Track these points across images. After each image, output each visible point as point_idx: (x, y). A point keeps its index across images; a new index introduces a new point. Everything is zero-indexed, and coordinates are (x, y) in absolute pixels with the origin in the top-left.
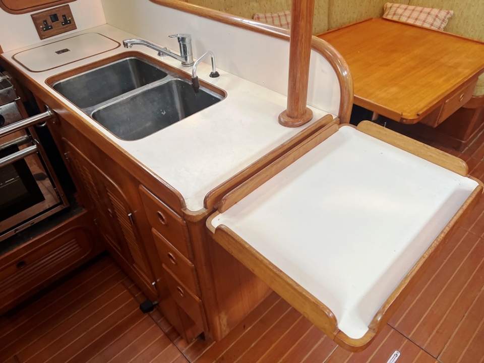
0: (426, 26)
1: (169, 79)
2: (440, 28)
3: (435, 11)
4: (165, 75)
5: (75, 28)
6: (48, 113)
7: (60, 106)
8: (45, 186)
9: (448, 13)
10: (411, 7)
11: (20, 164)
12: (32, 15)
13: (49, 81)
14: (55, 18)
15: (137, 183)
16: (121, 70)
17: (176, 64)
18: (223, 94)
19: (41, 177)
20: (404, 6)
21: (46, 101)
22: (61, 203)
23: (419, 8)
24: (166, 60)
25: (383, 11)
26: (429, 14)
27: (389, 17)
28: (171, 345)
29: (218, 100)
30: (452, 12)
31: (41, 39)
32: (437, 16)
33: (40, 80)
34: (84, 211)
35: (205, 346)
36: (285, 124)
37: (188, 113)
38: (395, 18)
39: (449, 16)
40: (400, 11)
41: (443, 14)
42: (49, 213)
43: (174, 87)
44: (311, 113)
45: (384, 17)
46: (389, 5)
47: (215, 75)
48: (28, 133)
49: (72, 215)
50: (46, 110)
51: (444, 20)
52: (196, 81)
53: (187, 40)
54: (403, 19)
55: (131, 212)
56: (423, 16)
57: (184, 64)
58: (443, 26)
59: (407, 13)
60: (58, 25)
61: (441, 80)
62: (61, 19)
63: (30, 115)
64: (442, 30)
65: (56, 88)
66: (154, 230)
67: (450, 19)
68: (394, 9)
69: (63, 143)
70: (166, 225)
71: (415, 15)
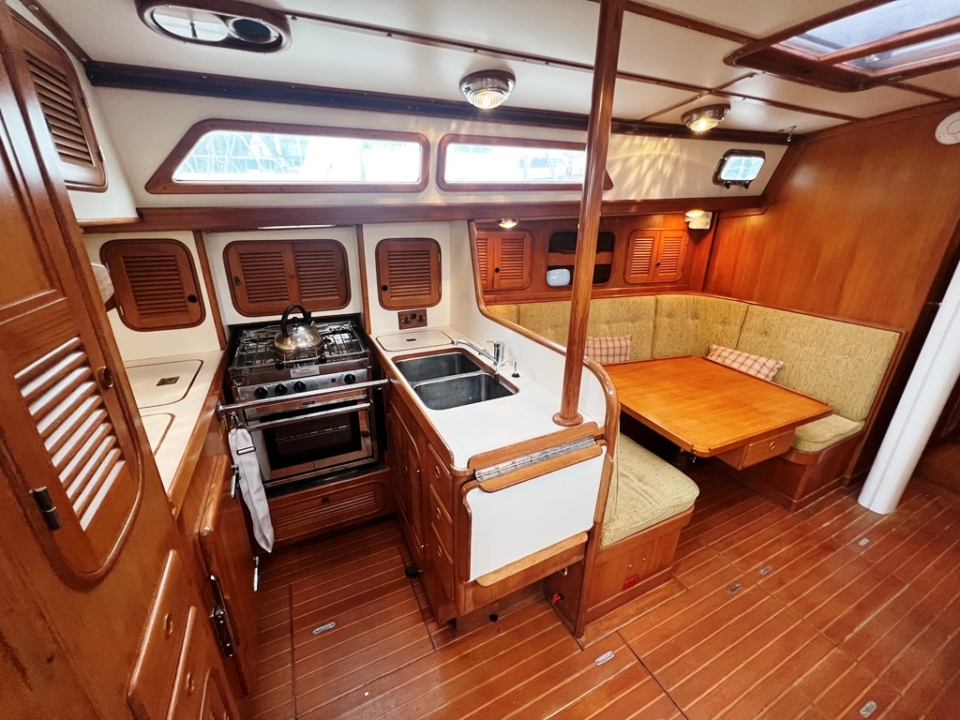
0: (752, 372)
1: (481, 372)
2: (767, 376)
3: (763, 360)
4: (479, 369)
5: (426, 325)
6: (386, 381)
7: (395, 377)
8: (366, 442)
9: (777, 363)
10: (737, 352)
11: (354, 414)
12: (399, 314)
13: (394, 359)
14: (414, 316)
15: (428, 441)
16: (449, 359)
17: (489, 363)
18: (517, 390)
19: (366, 435)
20: (730, 350)
21: (388, 373)
22: (372, 456)
23: (746, 355)
24: (482, 358)
25: (708, 352)
26: (755, 361)
27: (713, 358)
28: (423, 623)
29: (511, 394)
30: (781, 363)
31: (400, 328)
32: (764, 364)
33: (388, 357)
34: (388, 469)
35: (454, 637)
36: (557, 423)
37: (489, 397)
38: (719, 361)
39: (778, 366)
40: (725, 354)
41: (771, 363)
42: (361, 463)
43: (483, 380)
44: (582, 419)
45: (708, 358)
46: (715, 347)
47: (516, 376)
48: (368, 394)
49: (378, 470)
50: (385, 378)
51: (772, 370)
52: (498, 377)
53: (501, 348)
54: (728, 362)
55: (420, 469)
56: (749, 362)
57: (495, 363)
58: (772, 374)
59: (733, 357)
60: (415, 321)
61: (746, 424)
62: (418, 318)
63: (374, 379)
64: (769, 380)
65: (399, 365)
66: (431, 486)
67: (779, 369)
68: (719, 352)
69: (389, 406)
70: (439, 479)
71: (741, 359)
